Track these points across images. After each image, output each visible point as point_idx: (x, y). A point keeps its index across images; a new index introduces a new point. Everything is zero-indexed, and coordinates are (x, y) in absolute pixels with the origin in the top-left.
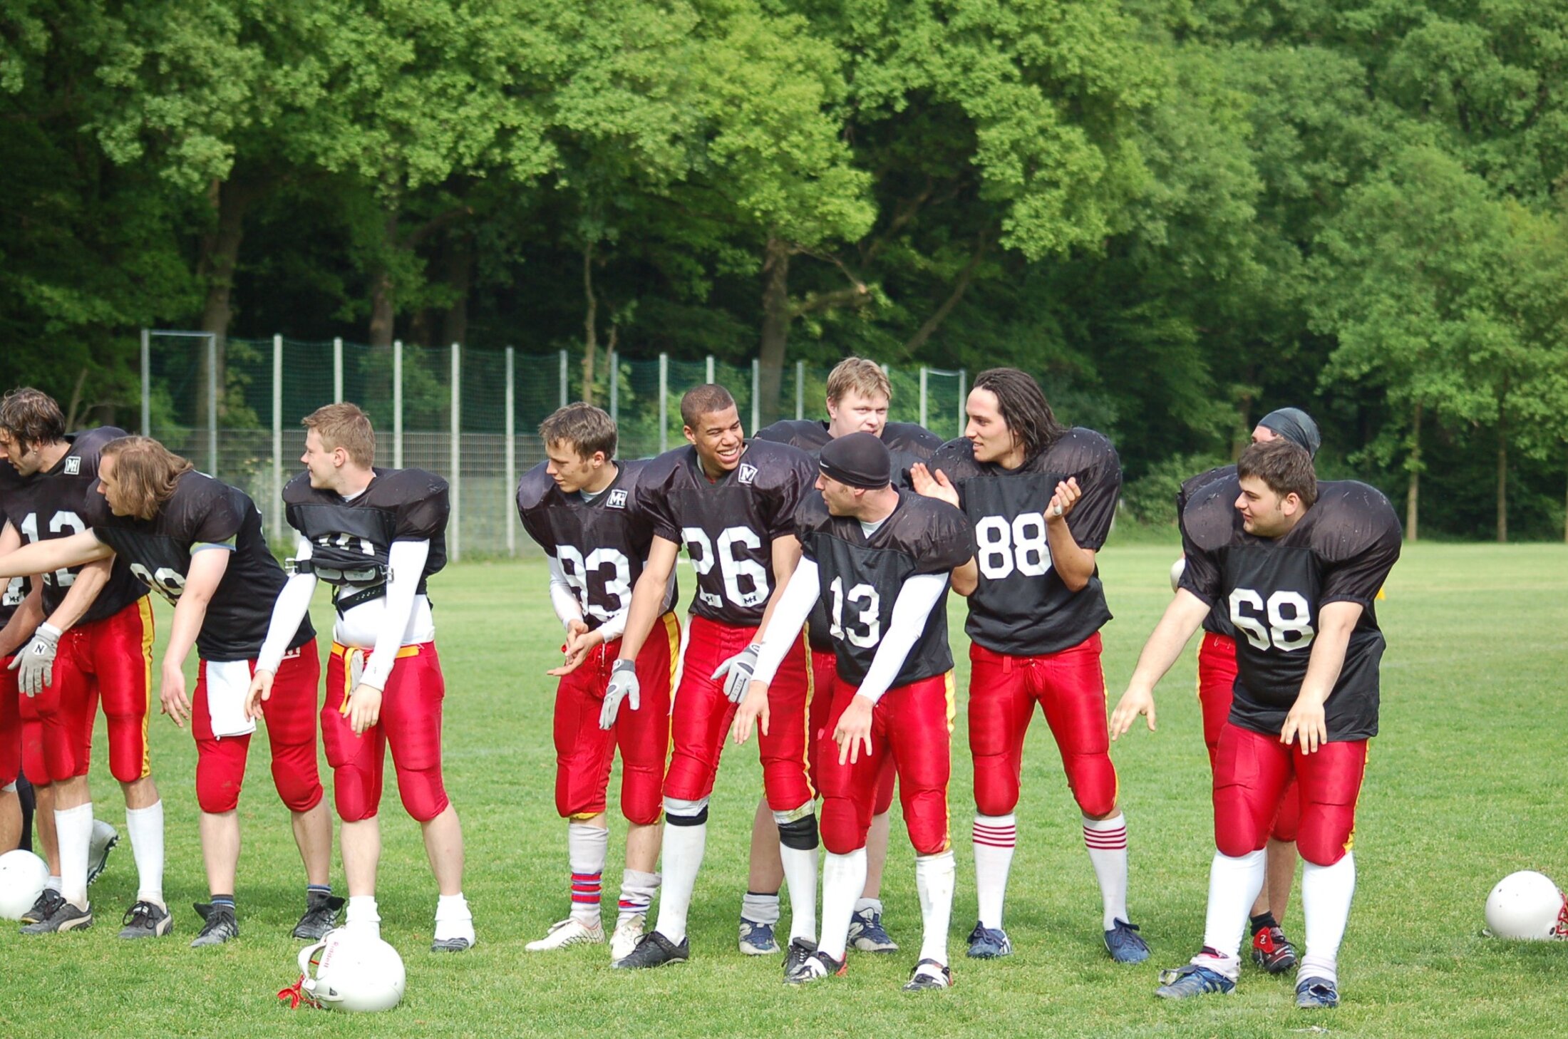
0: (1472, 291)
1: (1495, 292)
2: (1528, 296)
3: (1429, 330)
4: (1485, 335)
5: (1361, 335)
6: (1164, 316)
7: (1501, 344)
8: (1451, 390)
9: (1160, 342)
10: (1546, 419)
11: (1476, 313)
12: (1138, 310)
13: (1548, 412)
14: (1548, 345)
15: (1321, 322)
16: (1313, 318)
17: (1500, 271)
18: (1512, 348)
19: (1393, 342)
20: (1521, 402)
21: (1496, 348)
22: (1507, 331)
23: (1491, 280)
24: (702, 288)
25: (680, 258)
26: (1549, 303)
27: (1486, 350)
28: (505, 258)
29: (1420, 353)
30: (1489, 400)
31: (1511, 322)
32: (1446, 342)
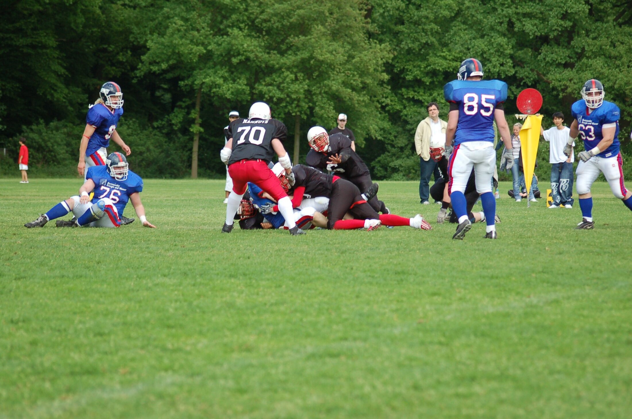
0: (234, 17)
1: (249, 18)
2: (269, 21)
3: (206, 42)
4: (242, 45)
5: (162, 44)
6: (35, 29)
7: (252, 51)
8: (220, 81)
9: (33, 47)
10: (280, 100)
11: (236, 31)
12: (17, 25)
13: (282, 96)
14: (282, 53)
15: (138, 36)
16: (133, 33)
17: (252, 4)
18: (260, 55)
19: (182, 49)
20: (265, 89)
21: (248, 54)
22: (256, 43)
23: (246, 10)
26: (282, 25)
27: (242, 55)
29: (200, 56)
30: (244, 87)
31: (259, 37)
32: (217, 50)
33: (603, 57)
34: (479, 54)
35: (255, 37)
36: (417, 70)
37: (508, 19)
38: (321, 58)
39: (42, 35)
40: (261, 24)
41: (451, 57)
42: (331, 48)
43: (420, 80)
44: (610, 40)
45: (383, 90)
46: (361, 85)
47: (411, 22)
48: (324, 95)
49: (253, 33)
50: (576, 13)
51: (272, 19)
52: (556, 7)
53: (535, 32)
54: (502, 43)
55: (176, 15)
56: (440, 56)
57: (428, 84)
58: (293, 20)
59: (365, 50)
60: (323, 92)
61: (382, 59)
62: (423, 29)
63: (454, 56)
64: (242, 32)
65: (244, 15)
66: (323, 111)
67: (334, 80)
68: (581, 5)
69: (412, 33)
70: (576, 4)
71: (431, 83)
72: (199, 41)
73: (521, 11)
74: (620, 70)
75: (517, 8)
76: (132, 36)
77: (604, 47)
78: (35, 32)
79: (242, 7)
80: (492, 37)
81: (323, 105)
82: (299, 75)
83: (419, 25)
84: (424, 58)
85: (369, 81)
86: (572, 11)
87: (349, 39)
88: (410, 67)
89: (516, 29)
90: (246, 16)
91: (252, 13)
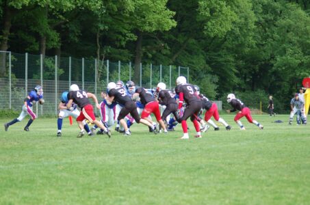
3: (301, 58)
5: (282, 59)
6: (226, 54)
8: (307, 74)
9: (225, 62)
12: (219, 53)
19: (291, 61)
24: (123, 43)
25: (118, 35)
28: (77, 34)
29: (298, 64)
32: (305, 61)
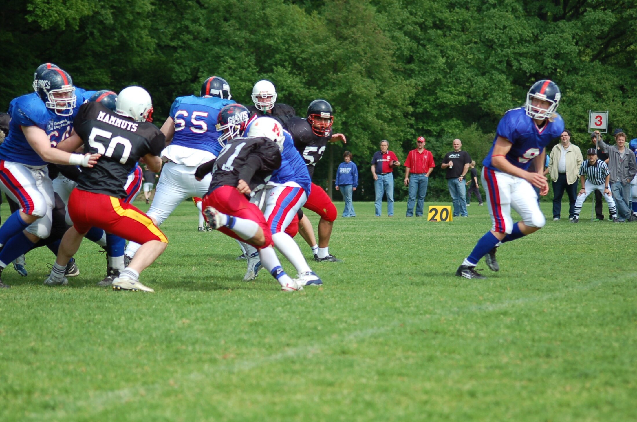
33: (590, 92)
34: (481, 89)
35: (297, 75)
36: (426, 104)
37: (507, 59)
38: (358, 93)
39: (97, 74)
40: (302, 63)
41: (456, 92)
42: (366, 84)
43: (429, 112)
44: (596, 77)
45: (407, 120)
46: (390, 117)
47: (420, 61)
48: (360, 126)
49: (295, 71)
50: (568, 53)
51: (312, 58)
52: (550, 48)
53: (531, 70)
54: (502, 80)
55: (226, 55)
56: (447, 91)
57: (436, 116)
58: (331, 58)
59: (394, 85)
60: (358, 123)
61: (408, 93)
62: (432, 67)
63: (459, 91)
64: (286, 69)
65: (285, 55)
66: (359, 140)
67: (368, 112)
68: (572, 46)
69: (422, 70)
70: (568, 45)
71: (438, 115)
72: (247, 78)
73: (518, 51)
74: (606, 103)
75: (514, 48)
76: (174, 74)
77: (592, 83)
78: (91, 71)
79: (284, 47)
80: (492, 74)
81: (358, 135)
82: (336, 108)
83: (428, 63)
84: (432, 93)
85: (397, 113)
86: (565, 51)
87: (379, 76)
88: (420, 101)
89: (514, 68)
90: (288, 55)
91: (294, 53)
